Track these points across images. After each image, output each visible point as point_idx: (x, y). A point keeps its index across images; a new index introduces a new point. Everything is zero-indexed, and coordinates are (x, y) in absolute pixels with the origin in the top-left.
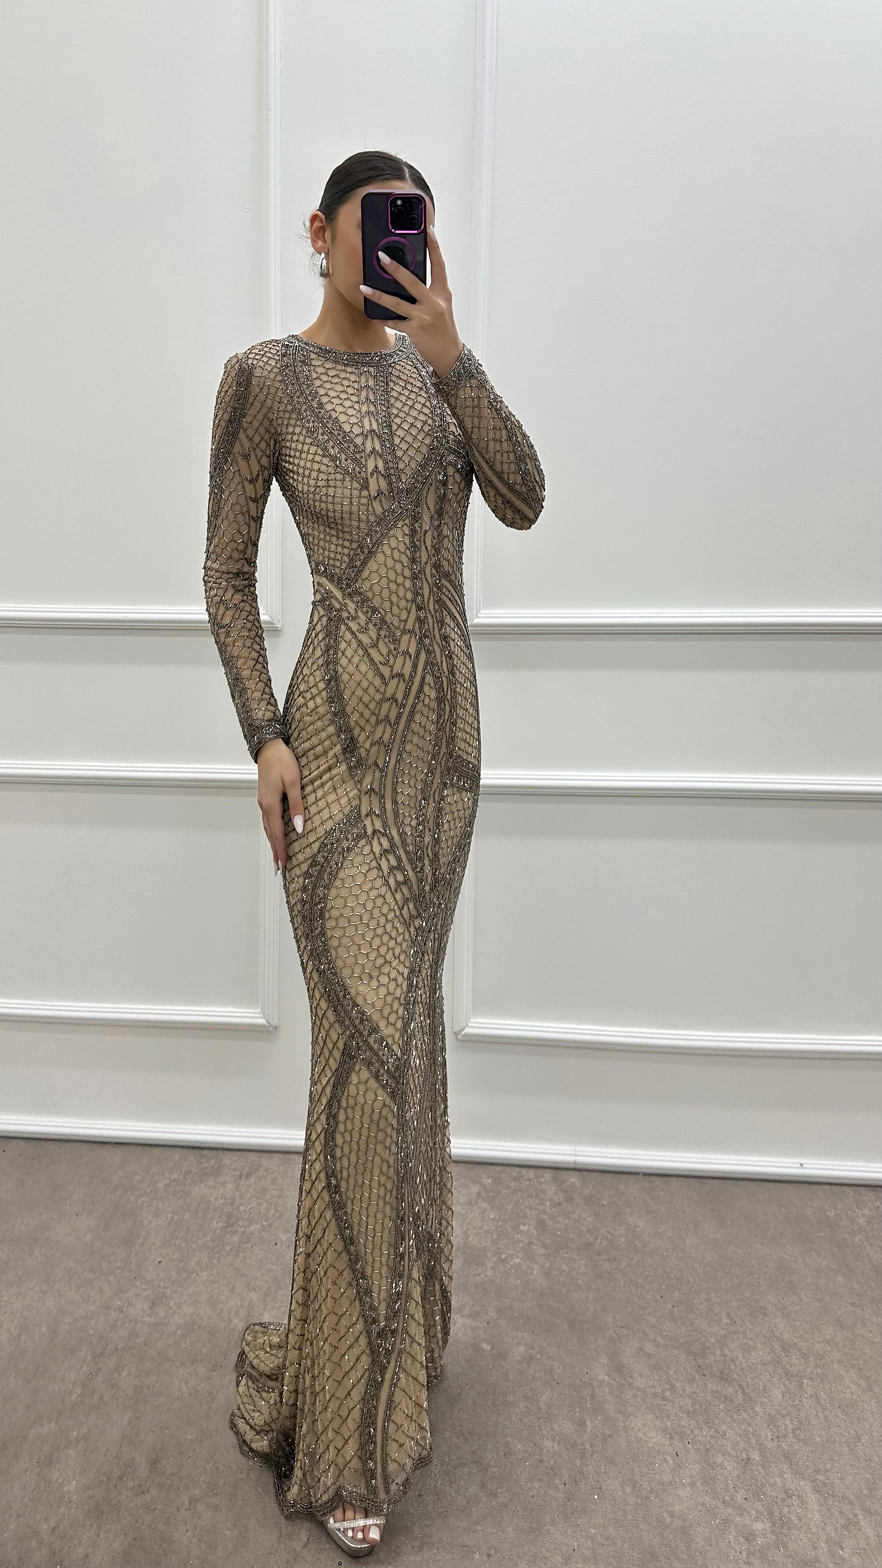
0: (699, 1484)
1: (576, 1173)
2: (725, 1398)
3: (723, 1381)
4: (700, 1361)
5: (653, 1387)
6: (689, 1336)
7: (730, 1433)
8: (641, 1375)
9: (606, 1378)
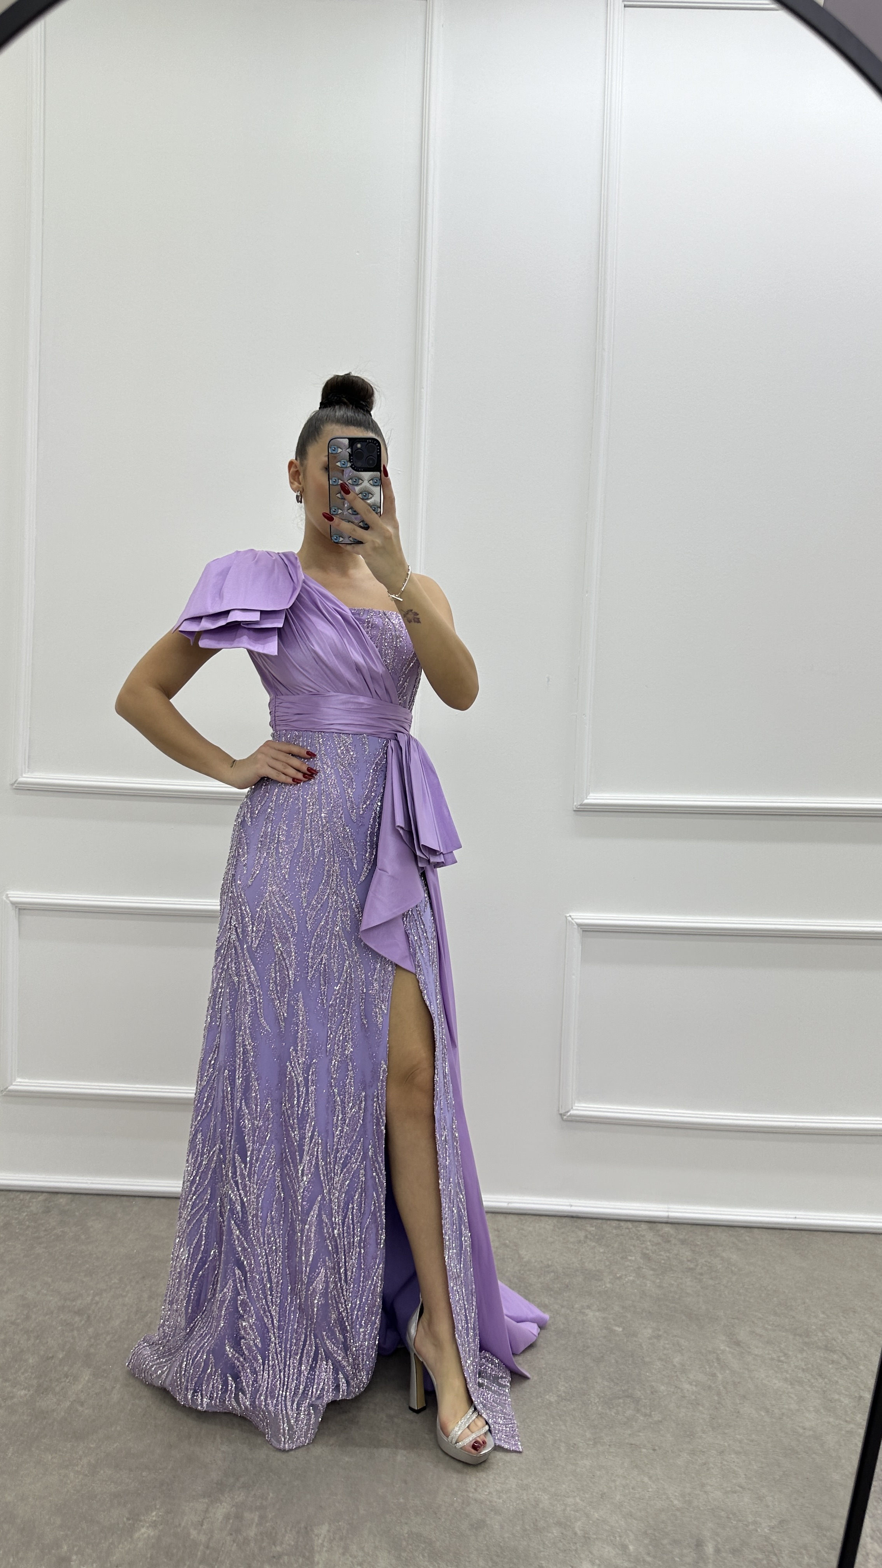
0: (822, 1411)
1: (669, 1225)
2: (833, 1362)
3: (828, 1352)
4: (806, 1340)
5: (768, 1354)
6: (793, 1325)
7: (840, 1382)
8: (757, 1348)
9: (727, 1349)
